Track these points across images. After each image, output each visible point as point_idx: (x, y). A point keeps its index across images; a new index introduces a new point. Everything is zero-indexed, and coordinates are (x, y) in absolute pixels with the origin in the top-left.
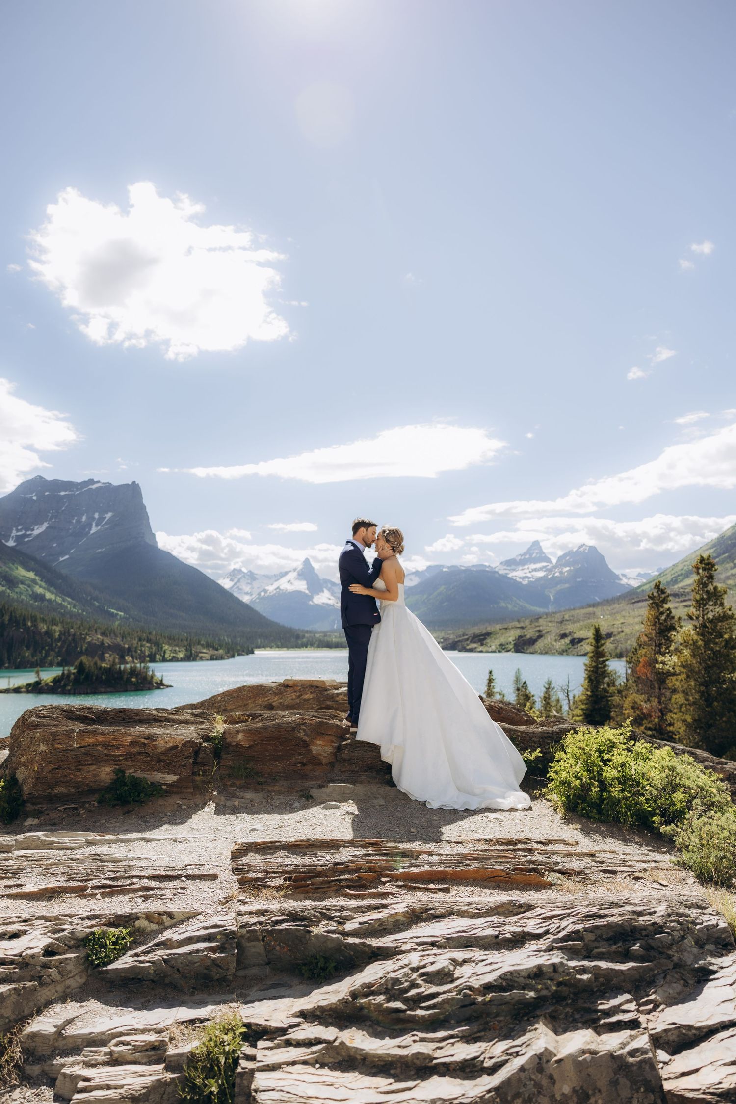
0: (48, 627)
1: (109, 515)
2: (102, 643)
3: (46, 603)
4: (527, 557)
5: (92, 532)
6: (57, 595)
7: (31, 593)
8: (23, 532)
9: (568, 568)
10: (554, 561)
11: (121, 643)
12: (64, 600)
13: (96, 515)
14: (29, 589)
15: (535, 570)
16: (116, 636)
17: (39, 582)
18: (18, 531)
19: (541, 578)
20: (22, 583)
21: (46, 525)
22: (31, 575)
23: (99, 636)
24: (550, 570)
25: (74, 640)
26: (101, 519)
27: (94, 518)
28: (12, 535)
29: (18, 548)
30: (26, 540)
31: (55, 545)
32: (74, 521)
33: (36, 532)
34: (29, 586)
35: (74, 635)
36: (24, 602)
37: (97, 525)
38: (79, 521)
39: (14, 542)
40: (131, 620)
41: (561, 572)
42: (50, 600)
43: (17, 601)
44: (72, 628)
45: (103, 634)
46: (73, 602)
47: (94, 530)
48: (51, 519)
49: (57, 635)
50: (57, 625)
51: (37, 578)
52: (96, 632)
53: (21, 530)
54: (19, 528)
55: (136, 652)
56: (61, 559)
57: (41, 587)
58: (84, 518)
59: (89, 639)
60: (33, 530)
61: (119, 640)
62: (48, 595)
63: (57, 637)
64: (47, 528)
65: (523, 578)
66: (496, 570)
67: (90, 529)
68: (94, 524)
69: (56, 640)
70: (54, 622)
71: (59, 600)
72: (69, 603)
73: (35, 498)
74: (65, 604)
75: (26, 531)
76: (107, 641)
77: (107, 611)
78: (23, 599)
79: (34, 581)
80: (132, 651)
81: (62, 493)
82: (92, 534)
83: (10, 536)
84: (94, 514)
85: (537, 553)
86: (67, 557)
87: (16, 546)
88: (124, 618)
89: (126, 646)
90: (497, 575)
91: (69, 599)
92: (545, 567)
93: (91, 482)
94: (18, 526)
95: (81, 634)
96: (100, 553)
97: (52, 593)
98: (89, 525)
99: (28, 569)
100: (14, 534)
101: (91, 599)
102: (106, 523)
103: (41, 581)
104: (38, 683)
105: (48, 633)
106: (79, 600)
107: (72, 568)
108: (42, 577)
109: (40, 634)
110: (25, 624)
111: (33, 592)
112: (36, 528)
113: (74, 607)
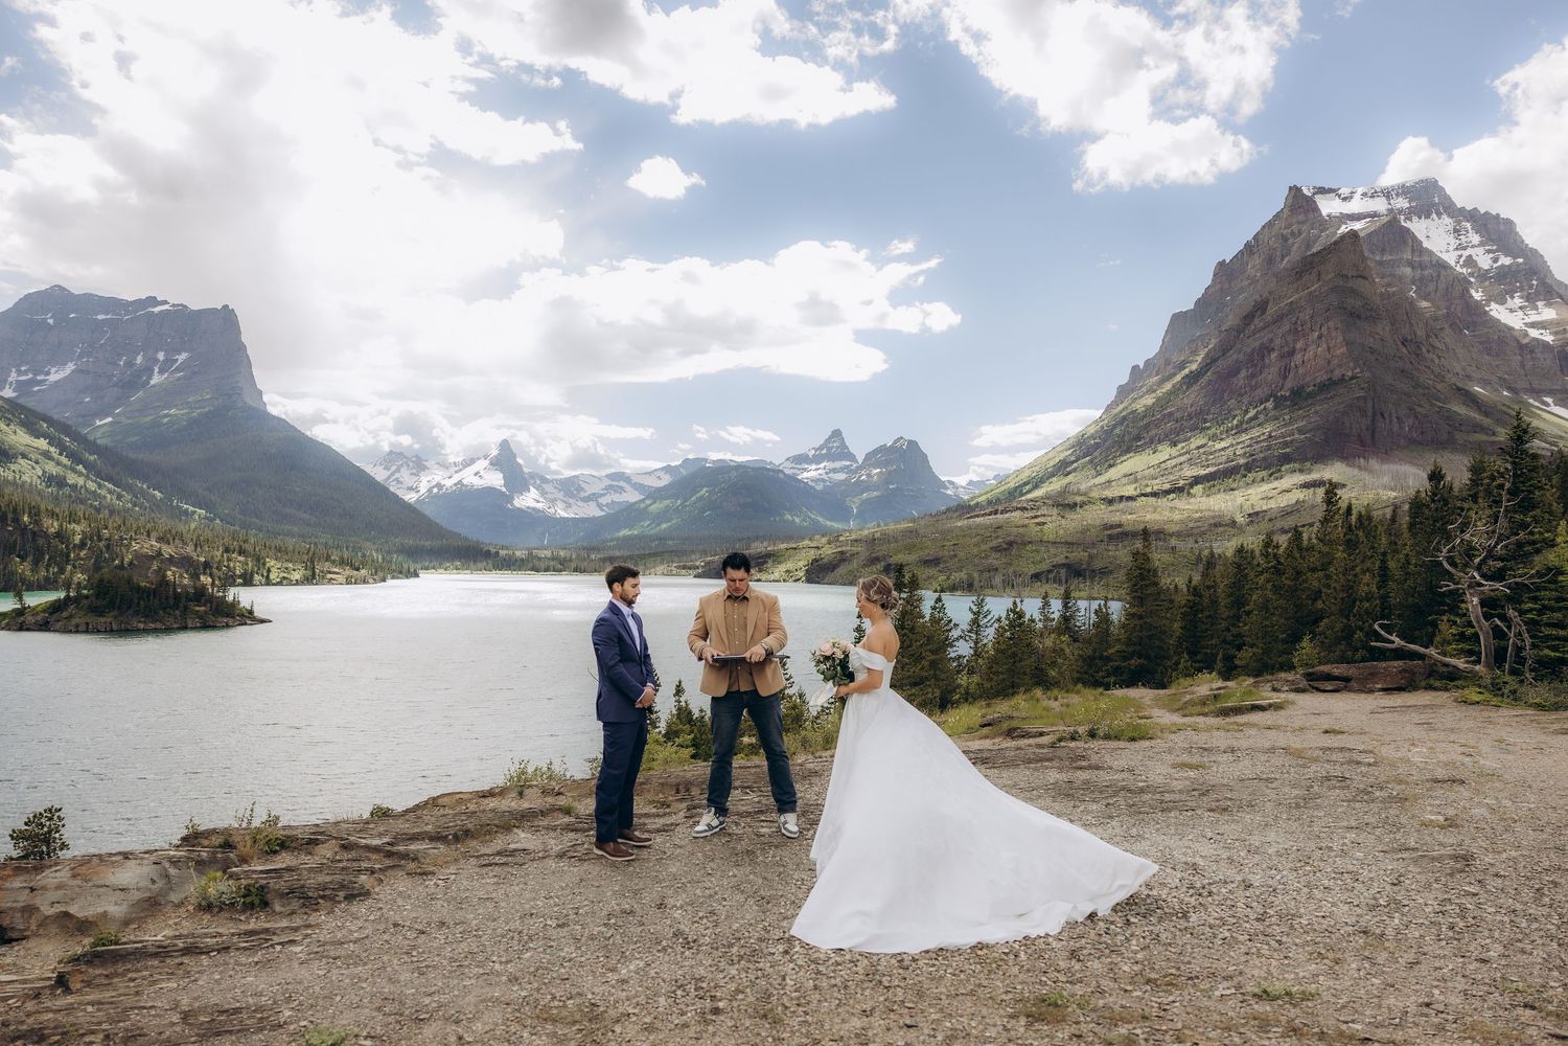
0: (61, 526)
1: (183, 357)
2: (159, 554)
3: (67, 490)
4: (824, 451)
5: (152, 382)
6: (87, 477)
7: (40, 474)
8: (30, 376)
9: (878, 470)
10: (860, 459)
11: (194, 555)
12: (100, 486)
13: (161, 356)
14: (37, 466)
15: (834, 470)
16: (185, 543)
17: (56, 456)
18: (19, 373)
19: (841, 483)
20: (24, 456)
21: (70, 367)
22: (42, 443)
23: (154, 543)
24: (855, 472)
25: (108, 547)
26: (169, 362)
27: (156, 360)
28: (10, 379)
29: (20, 401)
30: (36, 389)
31: (87, 400)
32: (122, 363)
33: (54, 377)
34: (37, 463)
35: (109, 539)
36: (27, 486)
37: (161, 372)
38: (130, 364)
39: (14, 391)
40: (218, 521)
41: (869, 475)
42: (74, 487)
43: (14, 483)
44: (106, 528)
45: (160, 540)
46: (119, 490)
47: (156, 379)
48: (80, 357)
49: (77, 539)
50: (78, 523)
51: (52, 449)
52: (149, 535)
53: (26, 373)
54: (23, 369)
55: (218, 568)
56: (98, 423)
57: (58, 463)
58: (139, 359)
59: (135, 546)
60: (48, 373)
61: (190, 549)
62: (72, 479)
63: (77, 541)
64: (73, 372)
65: (816, 481)
66: (781, 468)
67: (150, 377)
68: (156, 370)
69: (75, 545)
70: (73, 518)
71: (92, 486)
72: (110, 492)
73: (51, 321)
74: (103, 492)
75: (35, 375)
76: (168, 550)
77: (178, 507)
78: (24, 483)
79: (47, 455)
80: (211, 568)
81: (101, 317)
82: (154, 386)
83: (5, 381)
84: (157, 352)
85: (838, 447)
86: (110, 419)
87: (16, 397)
88: (206, 518)
89: (202, 559)
90: (781, 476)
91: (110, 486)
92: (847, 467)
93: (153, 301)
94: (19, 365)
95: (122, 539)
96: (167, 416)
97: (80, 474)
98: (149, 371)
99: (37, 434)
100: (13, 377)
101: (149, 488)
102: (177, 370)
103: (61, 454)
104: (20, 612)
105: (60, 535)
106: (129, 488)
107: (120, 437)
108: (62, 449)
109: (46, 535)
110: (16, 520)
111: (44, 472)
112: (53, 370)
113: (119, 497)
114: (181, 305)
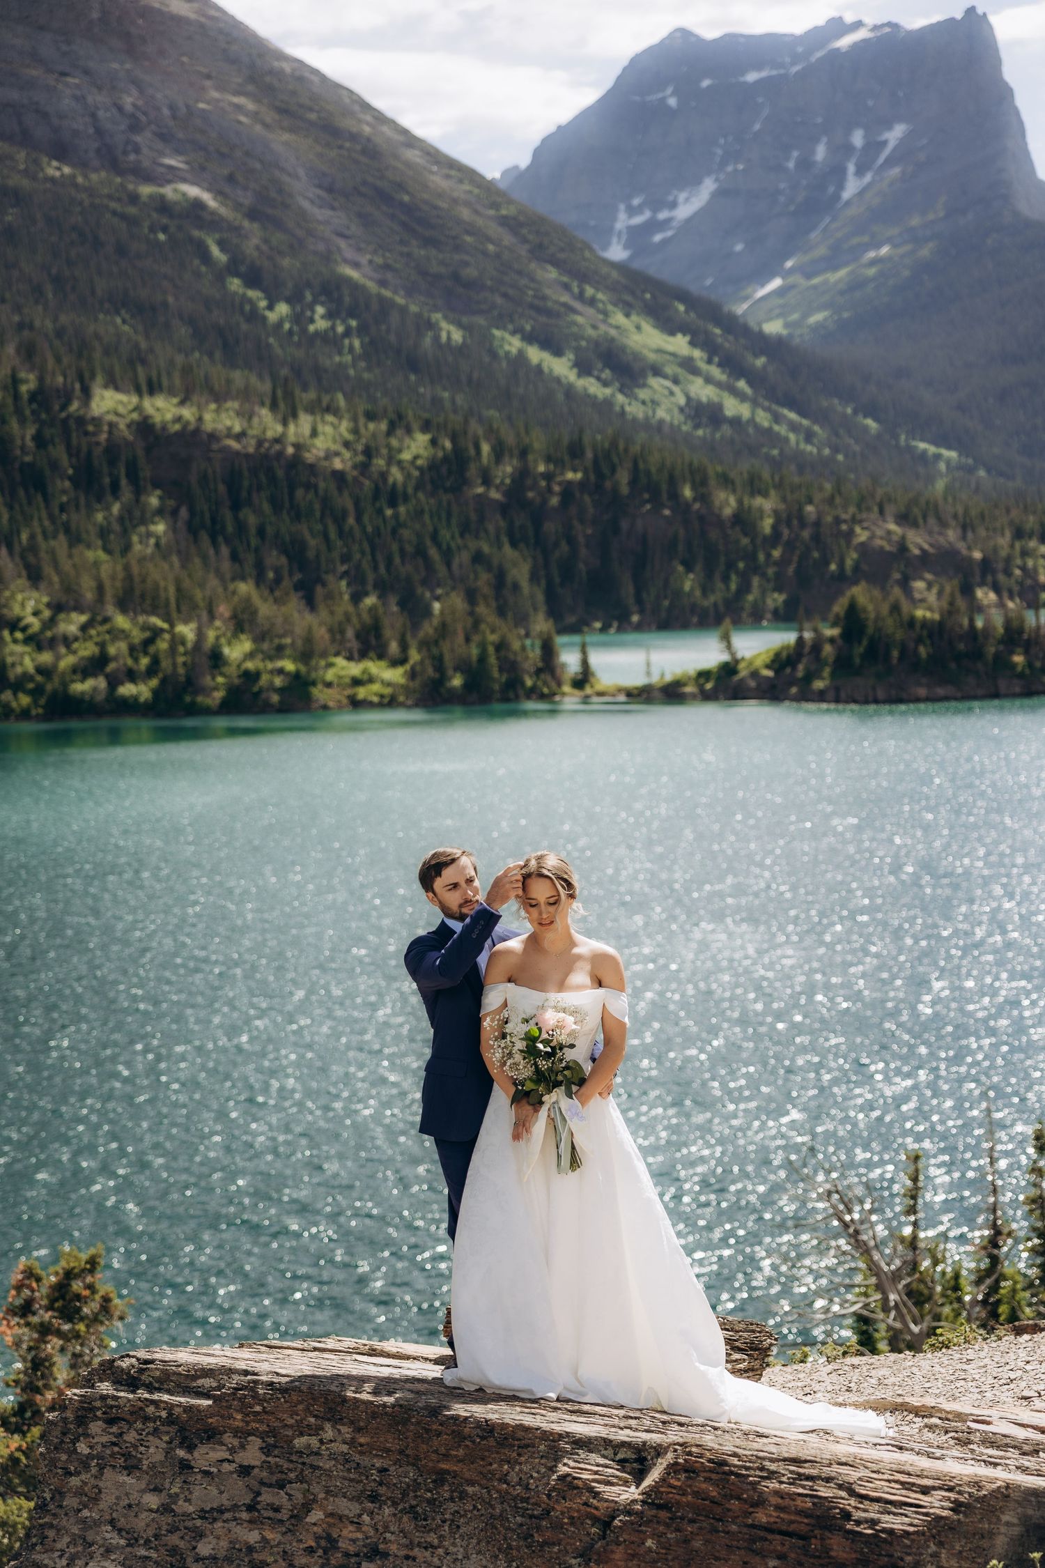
0: (740, 502)
1: (895, 134)
2: (903, 548)
3: (726, 429)
5: (847, 195)
6: (755, 403)
7: (684, 401)
8: (647, 215)
11: (962, 546)
12: (777, 418)
13: (858, 139)
14: (676, 389)
16: (943, 525)
17: (703, 366)
18: (632, 211)
20: (657, 371)
21: (708, 186)
22: (679, 344)
23: (893, 527)
25: (817, 538)
26: (873, 146)
27: (849, 149)
28: (619, 224)
29: (636, 265)
30: (658, 238)
31: (739, 247)
32: (792, 164)
33: (684, 211)
34: (676, 381)
35: (817, 524)
36: (667, 428)
37: (860, 172)
38: (805, 164)
39: (626, 246)
40: (981, 472)
42: (736, 422)
43: (648, 427)
44: (811, 502)
45: (904, 519)
46: (805, 422)
47: (851, 187)
48: (724, 162)
49: (767, 524)
50: (765, 495)
51: (697, 354)
52: (881, 512)
53: (641, 209)
54: (636, 200)
56: (762, 292)
57: (709, 380)
58: (821, 152)
59: (862, 536)
60: (673, 205)
61: (952, 535)
62: (732, 407)
63: (768, 530)
64: (715, 195)
67: (841, 186)
68: (851, 168)
69: (765, 539)
70: (755, 486)
71: (763, 419)
72: (794, 427)
73: (673, 102)
74: (781, 429)
75: (655, 210)
76: (917, 541)
77: (909, 447)
78: (661, 422)
79: (688, 365)
80: (994, 572)
81: (753, 76)
82: (848, 203)
83: (612, 228)
84: (850, 133)
86: (776, 283)
87: (631, 258)
88: (959, 467)
89: (979, 556)
91: (793, 416)
93: (837, 27)
94: (631, 194)
95: (838, 521)
96: (873, 262)
97: (741, 397)
98: (838, 174)
99: (670, 326)
100: (623, 221)
101: (855, 412)
102: (889, 162)
103: (709, 362)
104: (728, 670)
105: (743, 520)
106: (821, 417)
107: (795, 316)
108: (711, 349)
109: (720, 523)
110: (675, 495)
111: (689, 398)
112: (682, 196)
113: (809, 437)
114: (889, 24)
